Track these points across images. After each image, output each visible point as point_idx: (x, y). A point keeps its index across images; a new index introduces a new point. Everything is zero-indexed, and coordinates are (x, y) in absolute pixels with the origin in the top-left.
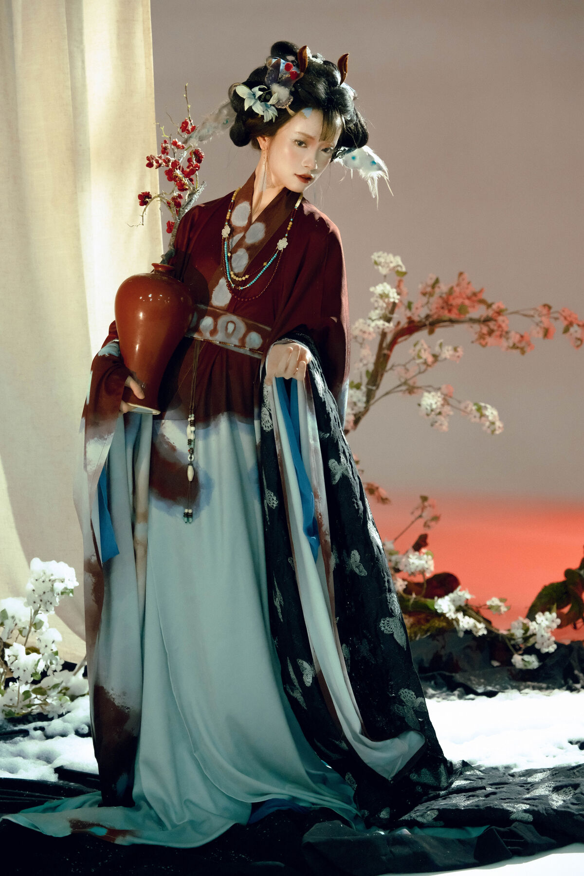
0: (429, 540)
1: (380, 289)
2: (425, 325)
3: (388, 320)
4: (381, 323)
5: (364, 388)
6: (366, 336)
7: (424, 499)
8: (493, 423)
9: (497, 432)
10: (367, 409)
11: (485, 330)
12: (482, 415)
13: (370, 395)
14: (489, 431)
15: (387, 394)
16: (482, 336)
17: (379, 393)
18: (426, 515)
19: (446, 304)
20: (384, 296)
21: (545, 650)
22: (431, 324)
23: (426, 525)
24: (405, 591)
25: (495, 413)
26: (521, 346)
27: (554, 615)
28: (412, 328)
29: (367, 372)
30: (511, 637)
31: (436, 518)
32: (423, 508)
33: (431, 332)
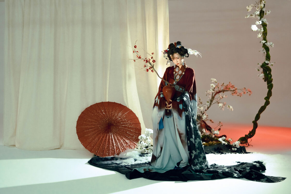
0: (221, 129)
1: (212, 85)
2: (222, 91)
3: (213, 90)
4: (212, 91)
5: (209, 103)
6: (210, 93)
7: (220, 122)
8: (231, 109)
9: (232, 111)
10: (210, 106)
11: (233, 92)
12: (229, 108)
13: (210, 104)
14: (231, 110)
15: (214, 104)
16: (232, 93)
17: (212, 103)
18: (220, 125)
19: (226, 88)
20: (212, 86)
21: (237, 147)
22: (223, 91)
23: (220, 127)
24: (214, 137)
25: (232, 107)
26: (240, 95)
27: (239, 141)
28: (220, 92)
29: (210, 100)
30: (232, 145)
31: (222, 125)
32: (220, 124)
33: (223, 93)
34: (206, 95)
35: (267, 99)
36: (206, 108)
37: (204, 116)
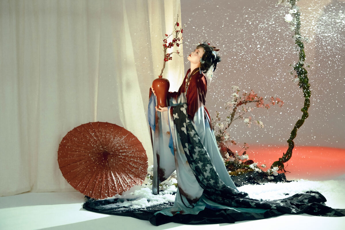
0: (246, 153)
1: (234, 94)
2: (244, 103)
3: (236, 102)
4: (234, 102)
5: (230, 118)
6: (231, 105)
7: (245, 143)
8: (262, 125)
9: (263, 128)
10: (231, 123)
11: (258, 103)
12: (259, 124)
13: (231, 120)
14: (261, 127)
15: (236, 119)
16: (258, 105)
17: (234, 119)
18: (246, 147)
19: (249, 98)
20: (235, 96)
21: (275, 175)
22: (246, 102)
23: (245, 149)
24: (242, 163)
25: (262, 123)
26: (267, 107)
27: (278, 167)
28: (241, 103)
29: (231, 114)
30: (267, 173)
31: (248, 148)
32: (245, 146)
33: (245, 104)
34: (226, 109)
35: (305, 109)
36: (227, 126)
37: (226, 136)
